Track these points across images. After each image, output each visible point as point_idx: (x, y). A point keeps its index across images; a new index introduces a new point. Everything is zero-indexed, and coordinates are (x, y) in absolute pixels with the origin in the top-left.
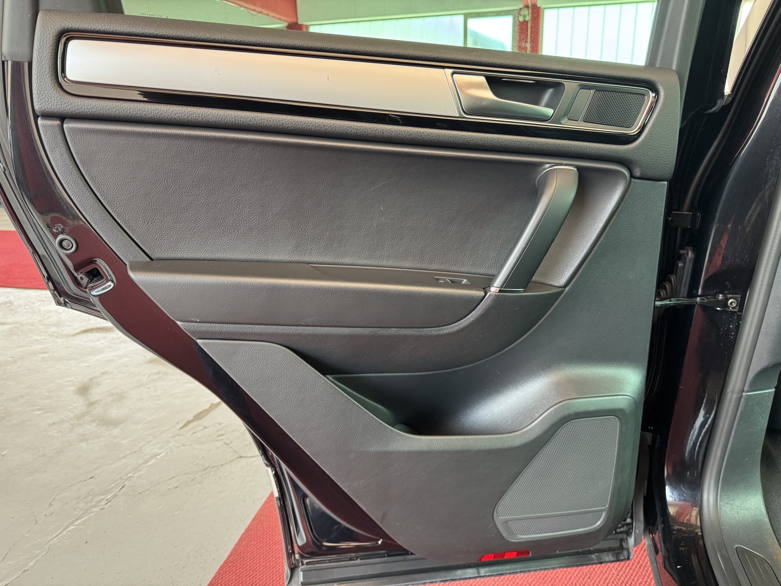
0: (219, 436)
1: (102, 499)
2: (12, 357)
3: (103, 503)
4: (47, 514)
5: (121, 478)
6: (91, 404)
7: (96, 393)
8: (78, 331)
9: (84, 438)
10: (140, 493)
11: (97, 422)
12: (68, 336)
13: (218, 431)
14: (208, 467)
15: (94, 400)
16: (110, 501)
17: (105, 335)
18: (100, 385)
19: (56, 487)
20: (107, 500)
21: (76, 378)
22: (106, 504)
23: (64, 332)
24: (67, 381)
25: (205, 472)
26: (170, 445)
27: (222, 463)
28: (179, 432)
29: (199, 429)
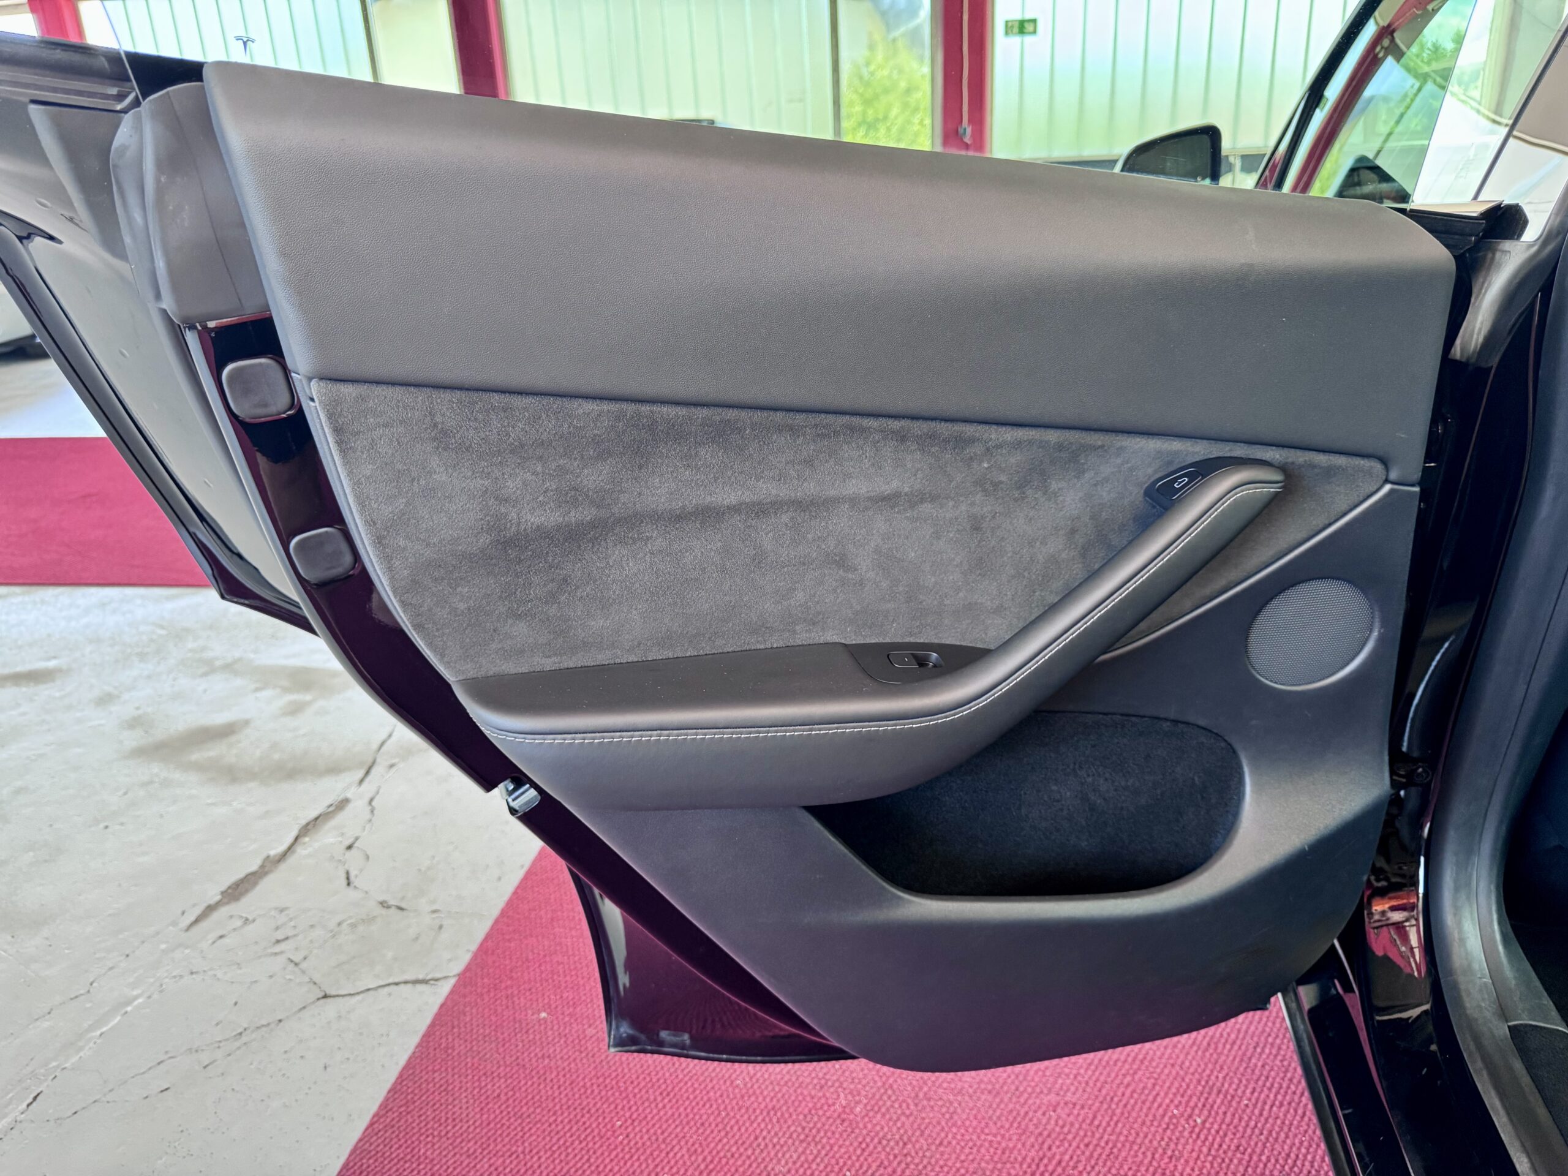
0: (278, 941)
5: (33, 1074)
10: (76, 1112)
13: (277, 928)
14: (245, 1030)
17: (32, 692)
25: (237, 1044)
26: (160, 974)
27: (279, 1016)
28: (183, 938)
29: (230, 926)
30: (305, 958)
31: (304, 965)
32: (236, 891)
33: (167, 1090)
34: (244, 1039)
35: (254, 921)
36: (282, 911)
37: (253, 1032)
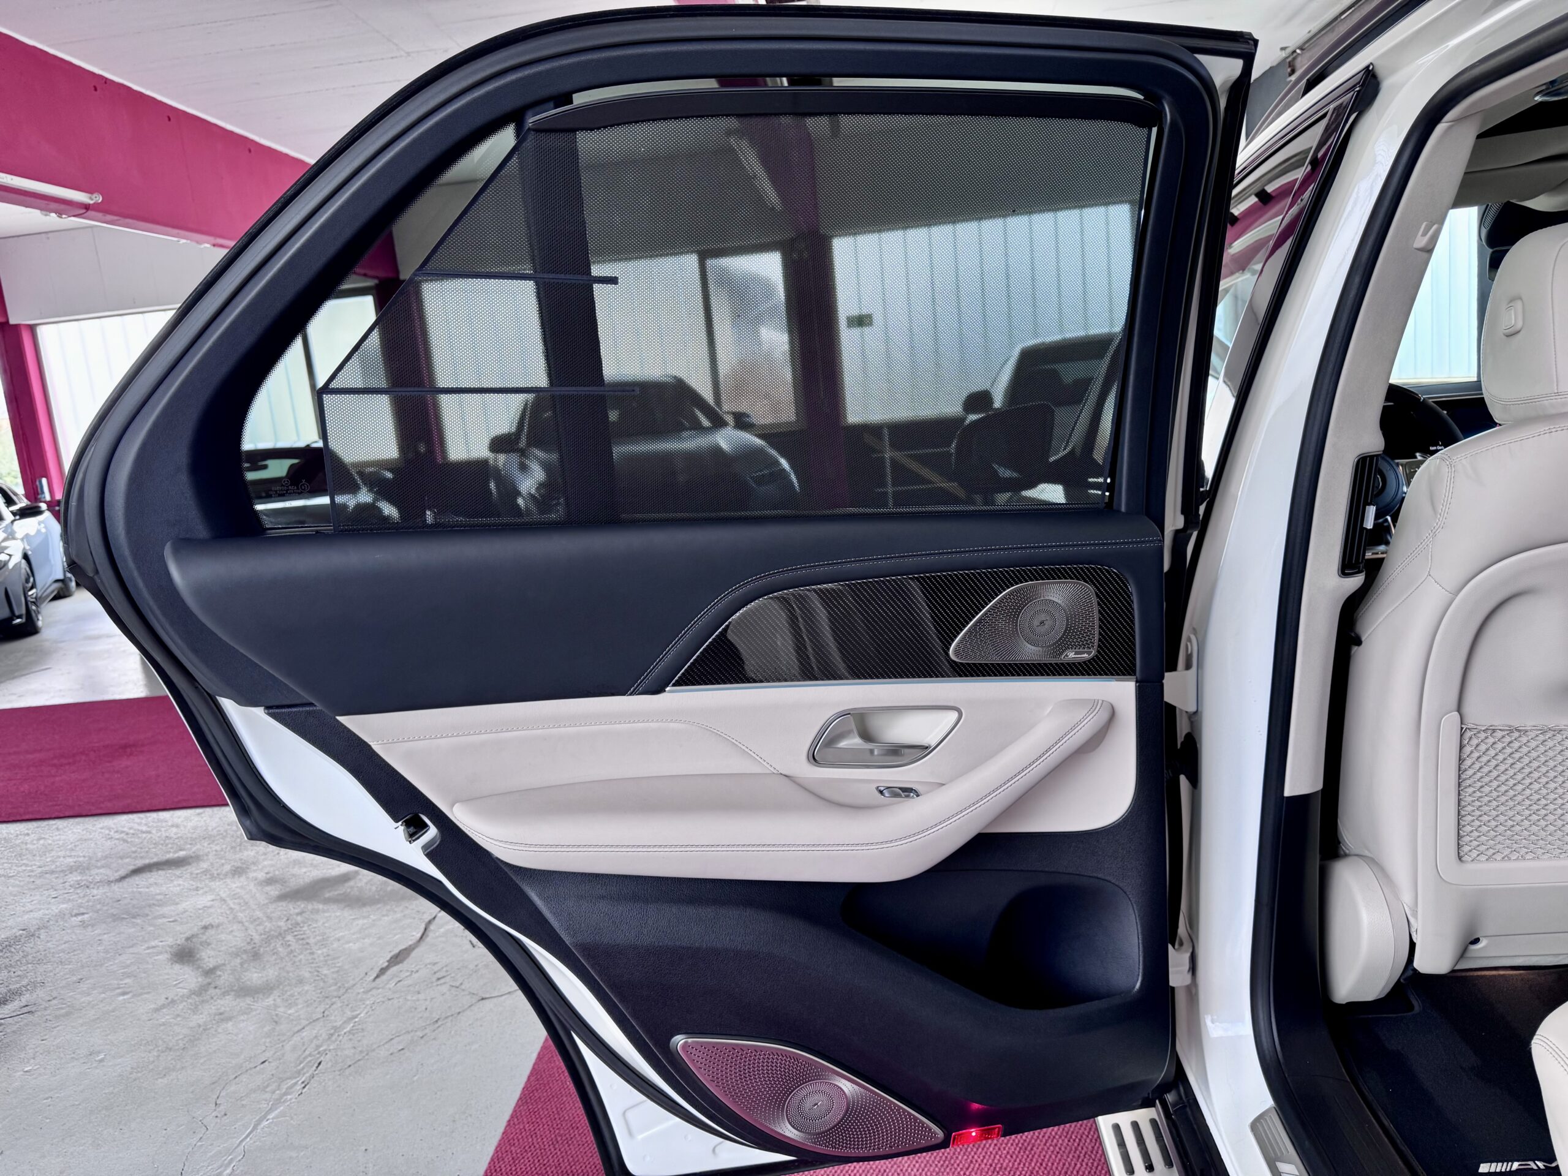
0: (439, 979)
1: (296, 1083)
2: (24, 930)
3: (299, 1087)
4: (219, 1115)
5: (310, 1055)
6: (210, 972)
7: (208, 957)
8: (122, 872)
9: (223, 1017)
10: (350, 1066)
11: (233, 993)
12: (110, 882)
13: (435, 973)
14: (439, 1019)
15: (211, 966)
16: (308, 1083)
17: (178, 872)
18: (209, 944)
19: (214, 1083)
20: (303, 1082)
21: (161, 942)
22: (304, 1087)
23: (98, 878)
24: (148, 948)
25: (437, 1025)
26: (368, 1002)
27: (458, 1011)
28: (374, 985)
29: (403, 975)
30: (461, 984)
31: (463, 987)
32: (398, 958)
33: (403, 1049)
34: (440, 1023)
35: (417, 971)
36: (435, 964)
37: (444, 1020)
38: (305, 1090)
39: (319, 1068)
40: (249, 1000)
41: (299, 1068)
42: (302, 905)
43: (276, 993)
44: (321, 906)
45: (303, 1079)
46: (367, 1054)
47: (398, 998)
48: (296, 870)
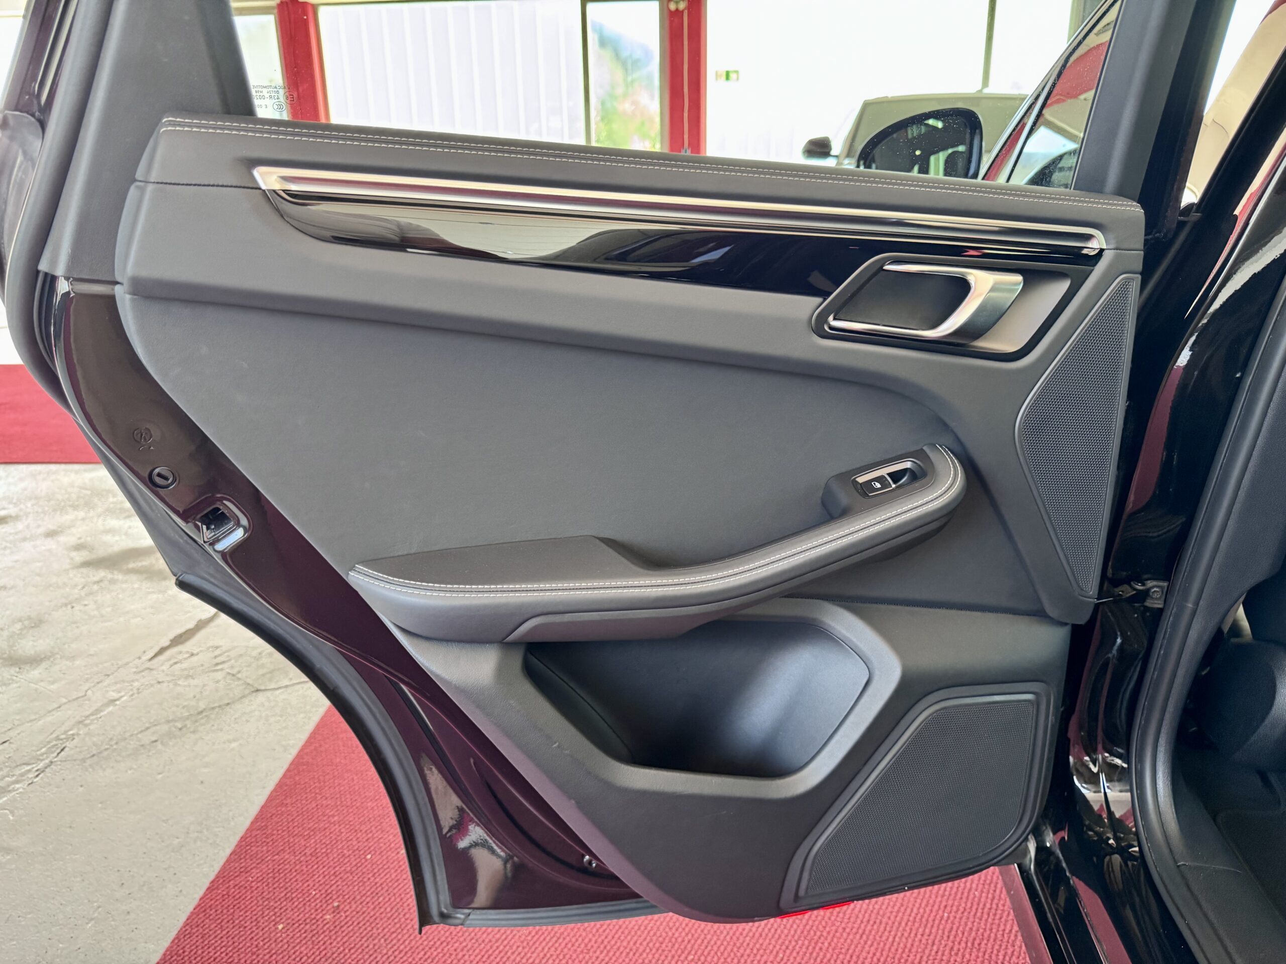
0: (217, 664)
1: (29, 771)
3: (32, 775)
5: (57, 738)
10: (93, 755)
13: (216, 657)
14: (204, 709)
16: (43, 772)
20: (37, 770)
25: (200, 717)
26: (136, 684)
27: (226, 702)
28: (148, 665)
29: (180, 657)
30: (239, 672)
31: (239, 676)
32: (179, 640)
33: (156, 741)
34: (204, 714)
35: (197, 654)
36: (217, 647)
37: (210, 710)
38: (37, 779)
39: (60, 755)
40: (14, 670)
41: (39, 753)
42: (102, 573)
43: (44, 665)
44: (120, 577)
45: (41, 765)
46: (117, 743)
47: (169, 682)
48: (108, 538)
